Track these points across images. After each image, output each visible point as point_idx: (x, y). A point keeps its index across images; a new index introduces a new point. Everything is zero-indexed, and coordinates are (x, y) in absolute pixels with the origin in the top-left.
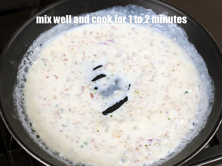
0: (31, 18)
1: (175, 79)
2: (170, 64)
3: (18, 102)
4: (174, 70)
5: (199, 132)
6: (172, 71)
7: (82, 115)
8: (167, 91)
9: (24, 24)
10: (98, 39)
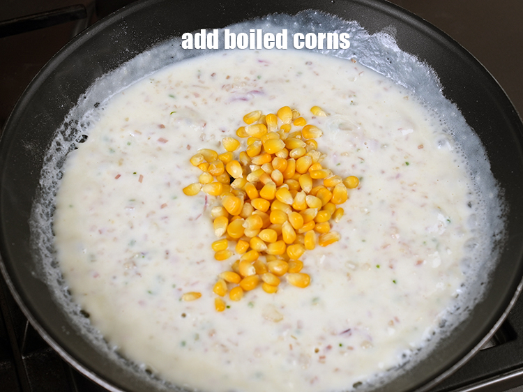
0: (74, 41)
1: (411, 185)
2: (399, 149)
3: (41, 240)
4: (407, 164)
5: (469, 310)
6: (403, 165)
7: (198, 263)
8: (393, 212)
9: (57, 55)
10: (227, 90)
